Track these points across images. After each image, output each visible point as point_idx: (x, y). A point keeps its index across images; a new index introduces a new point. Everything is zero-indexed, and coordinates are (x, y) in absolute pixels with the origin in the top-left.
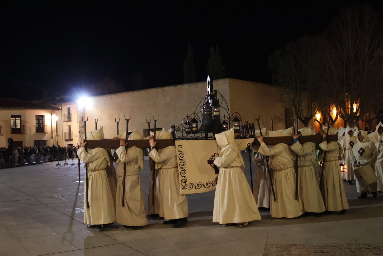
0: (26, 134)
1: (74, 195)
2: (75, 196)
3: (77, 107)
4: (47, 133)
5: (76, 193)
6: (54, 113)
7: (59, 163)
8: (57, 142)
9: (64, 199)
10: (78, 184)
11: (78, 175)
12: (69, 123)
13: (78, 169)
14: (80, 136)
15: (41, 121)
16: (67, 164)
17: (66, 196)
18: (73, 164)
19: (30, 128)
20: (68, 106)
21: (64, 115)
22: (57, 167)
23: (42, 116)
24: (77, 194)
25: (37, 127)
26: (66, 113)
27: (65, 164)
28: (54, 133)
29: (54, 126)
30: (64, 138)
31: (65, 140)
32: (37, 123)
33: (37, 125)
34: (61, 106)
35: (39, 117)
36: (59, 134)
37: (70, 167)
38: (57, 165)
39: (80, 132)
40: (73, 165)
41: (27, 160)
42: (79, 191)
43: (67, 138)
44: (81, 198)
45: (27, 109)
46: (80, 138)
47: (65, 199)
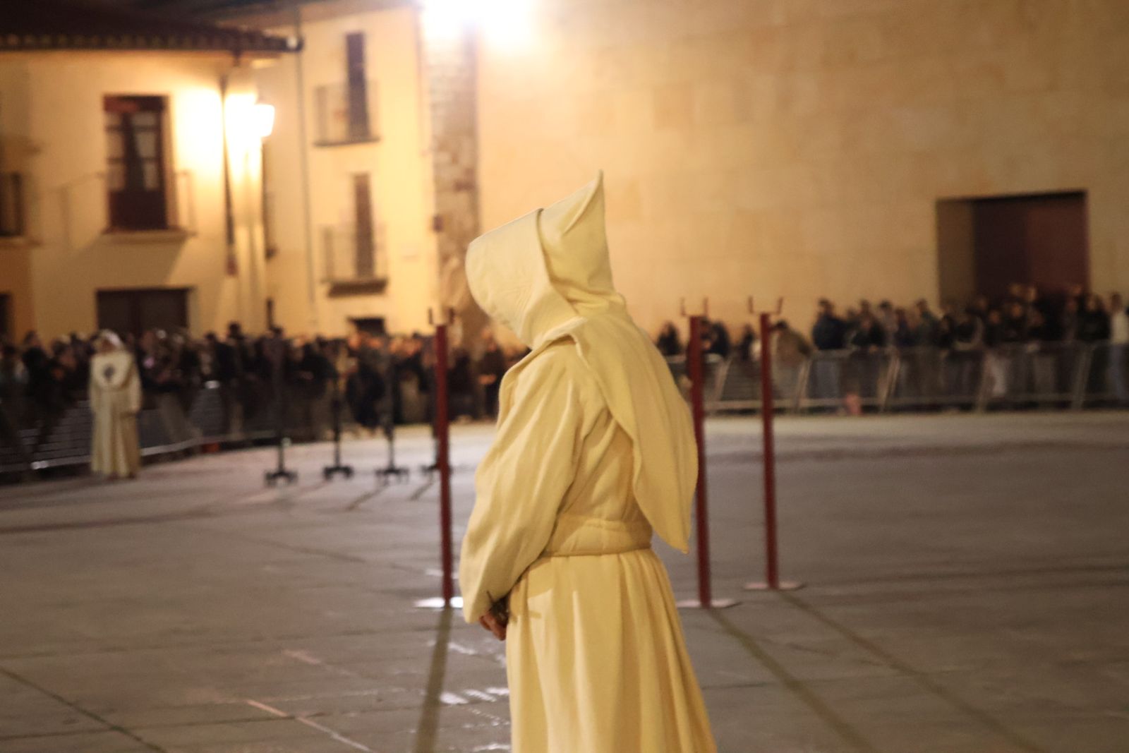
0: (36, 243)
1: (408, 708)
2: (417, 715)
3: (417, 29)
4: (194, 234)
5: (423, 693)
6: (246, 76)
7: (289, 465)
8: (270, 305)
9: (336, 736)
10: (434, 622)
11: (437, 552)
12: (358, 158)
13: (436, 509)
14: (444, 258)
15: (145, 145)
16: (348, 472)
17: (353, 715)
18: (392, 470)
19: (64, 195)
20: (351, 24)
21: (321, 92)
22: (270, 495)
23: (155, 105)
24: (433, 703)
25: (118, 184)
26: (333, 74)
27: (328, 473)
28: (241, 235)
29: (247, 175)
30: (318, 273)
31: (321, 290)
32: (119, 152)
33: (119, 168)
34: (297, 22)
35: (128, 107)
36: (280, 241)
37: (367, 497)
38: (271, 478)
39: (438, 224)
40: (392, 478)
41: (42, 439)
42: (449, 678)
43: (346, 271)
44: (468, 726)
45: (39, 47)
46: (441, 273)
47: (345, 734)
